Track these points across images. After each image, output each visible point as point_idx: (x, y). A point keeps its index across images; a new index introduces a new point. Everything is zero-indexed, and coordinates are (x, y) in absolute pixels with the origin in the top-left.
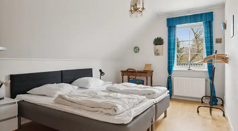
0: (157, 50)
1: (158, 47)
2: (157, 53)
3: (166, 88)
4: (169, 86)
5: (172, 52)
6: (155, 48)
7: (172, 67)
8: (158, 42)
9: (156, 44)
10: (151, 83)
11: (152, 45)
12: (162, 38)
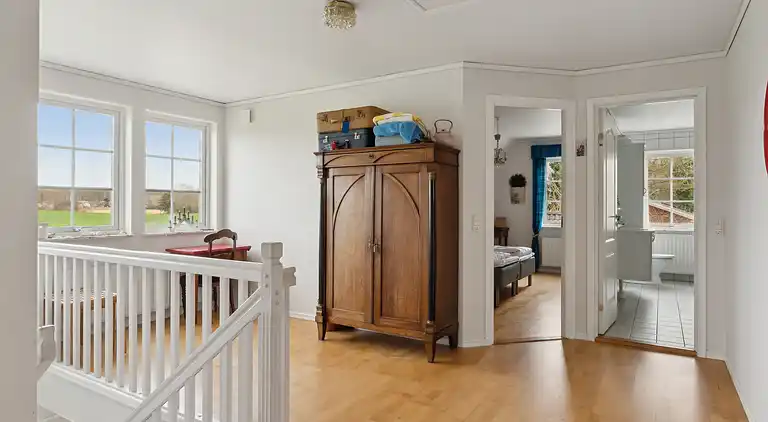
0: (516, 195)
1: (517, 190)
2: (515, 200)
3: (530, 249)
4: (536, 246)
5: (539, 198)
6: (512, 191)
7: (539, 222)
8: (517, 181)
9: (513, 186)
10: (506, 240)
11: (508, 187)
12: (524, 175)
